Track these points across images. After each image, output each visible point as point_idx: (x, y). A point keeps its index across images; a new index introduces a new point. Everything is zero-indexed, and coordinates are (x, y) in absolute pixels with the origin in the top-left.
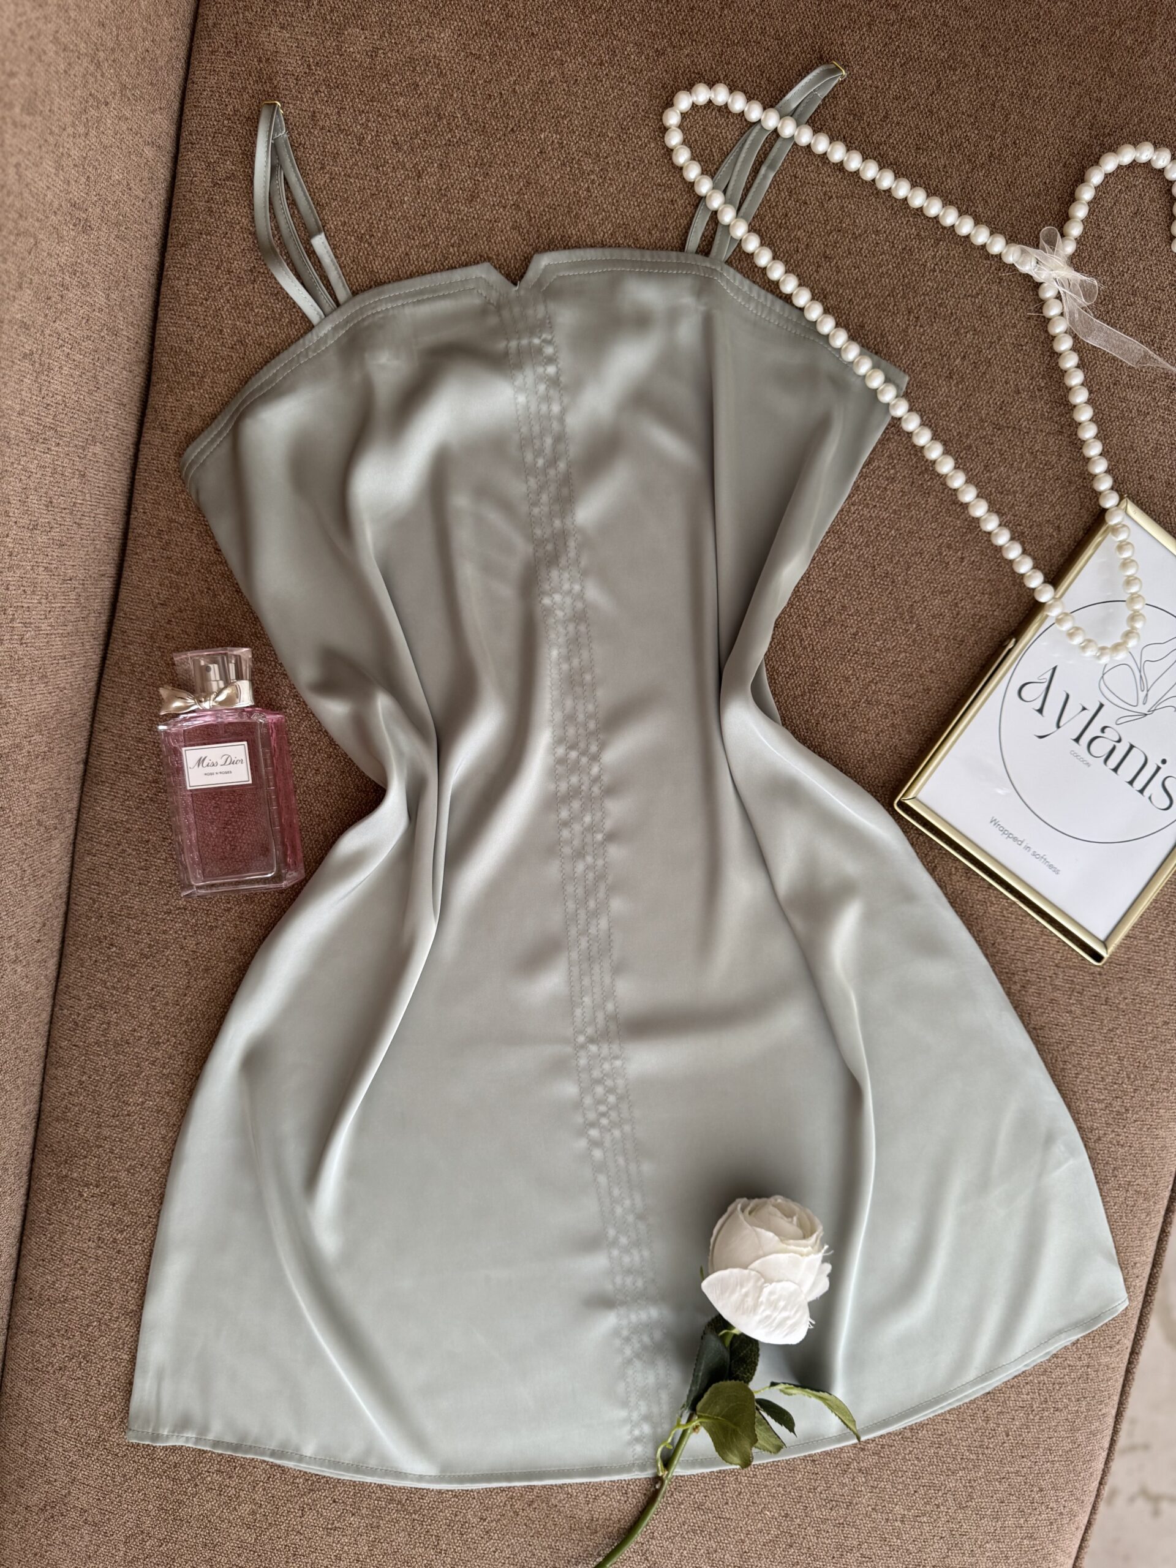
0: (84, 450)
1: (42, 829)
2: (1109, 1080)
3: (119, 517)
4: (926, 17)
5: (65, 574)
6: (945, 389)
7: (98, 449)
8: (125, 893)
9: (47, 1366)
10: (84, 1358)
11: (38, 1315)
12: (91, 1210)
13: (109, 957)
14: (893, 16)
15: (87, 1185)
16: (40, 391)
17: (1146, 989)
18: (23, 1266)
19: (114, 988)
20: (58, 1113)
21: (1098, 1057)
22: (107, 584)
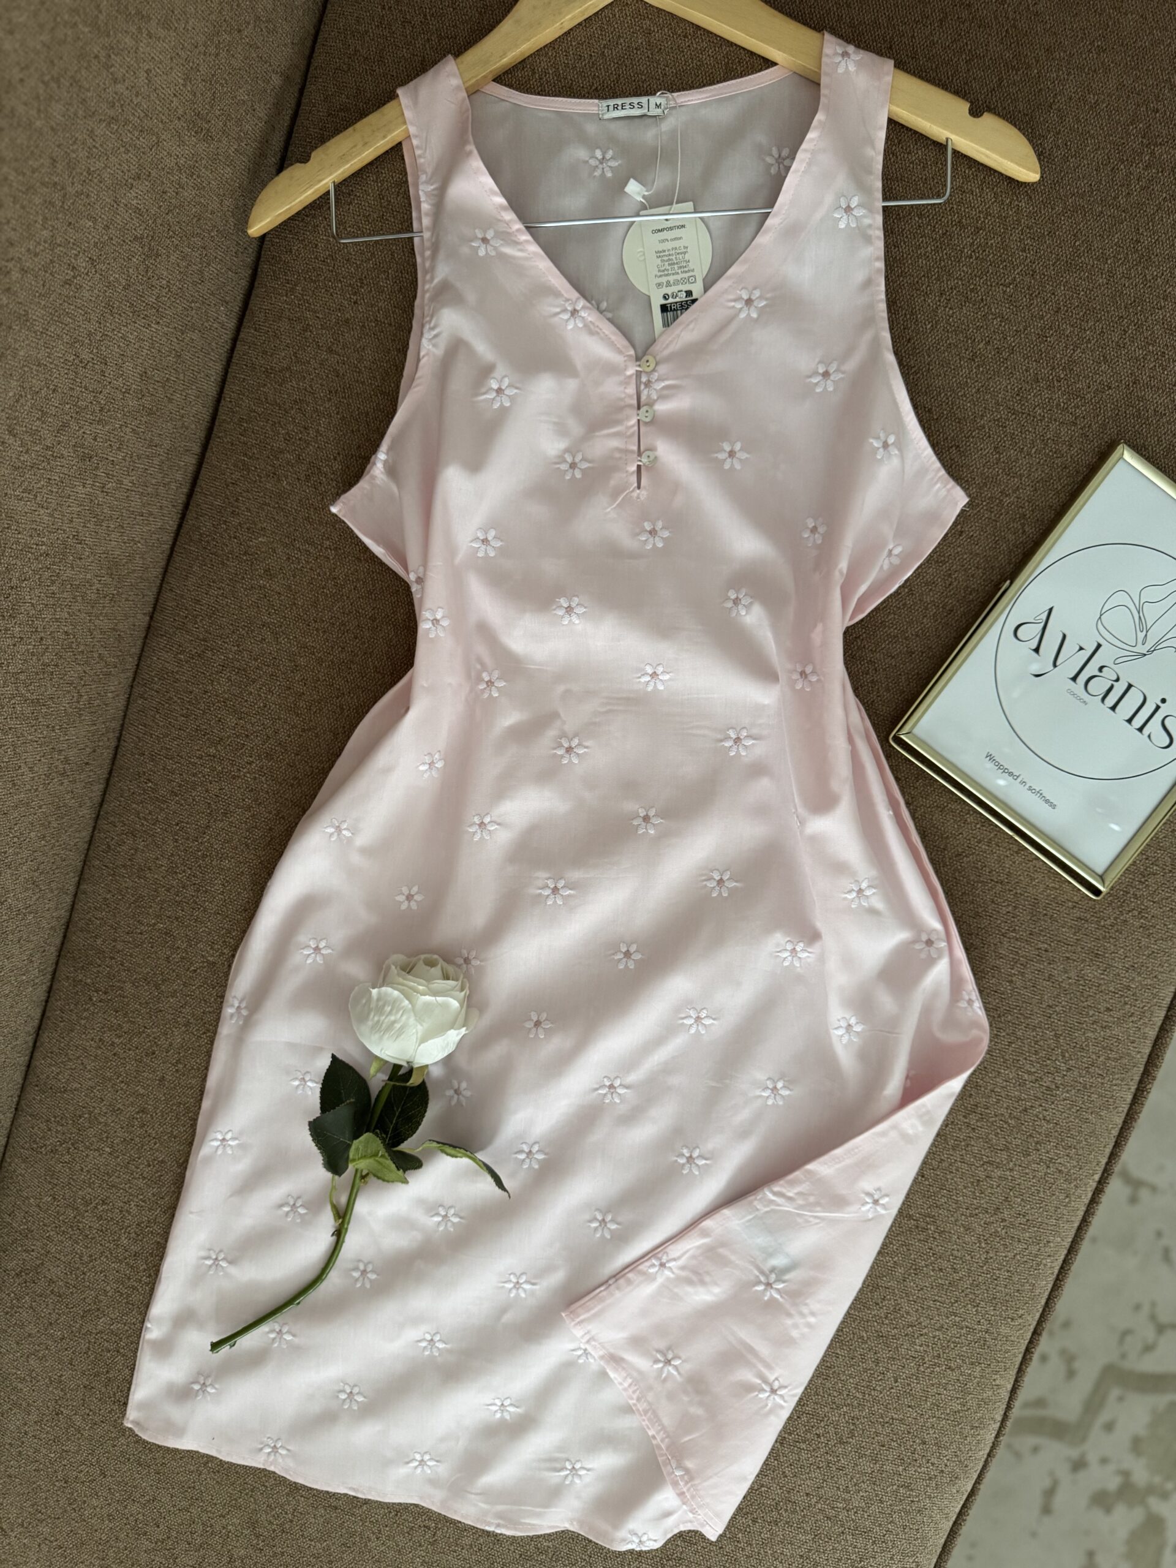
0: (182, 334)
1: (103, 664)
2: (1043, 1054)
3: (210, 402)
4: (996, 18)
5: (151, 440)
6: (965, 371)
7: (195, 336)
8: (167, 735)
9: (41, 1147)
10: (73, 1144)
11: (41, 1100)
12: (97, 1013)
13: (144, 790)
14: (965, 14)
15: (97, 991)
16: (147, 272)
17: (1091, 972)
18: (37, 1054)
19: (145, 819)
20: (81, 924)
21: (1034, 1030)
22: (191, 460)
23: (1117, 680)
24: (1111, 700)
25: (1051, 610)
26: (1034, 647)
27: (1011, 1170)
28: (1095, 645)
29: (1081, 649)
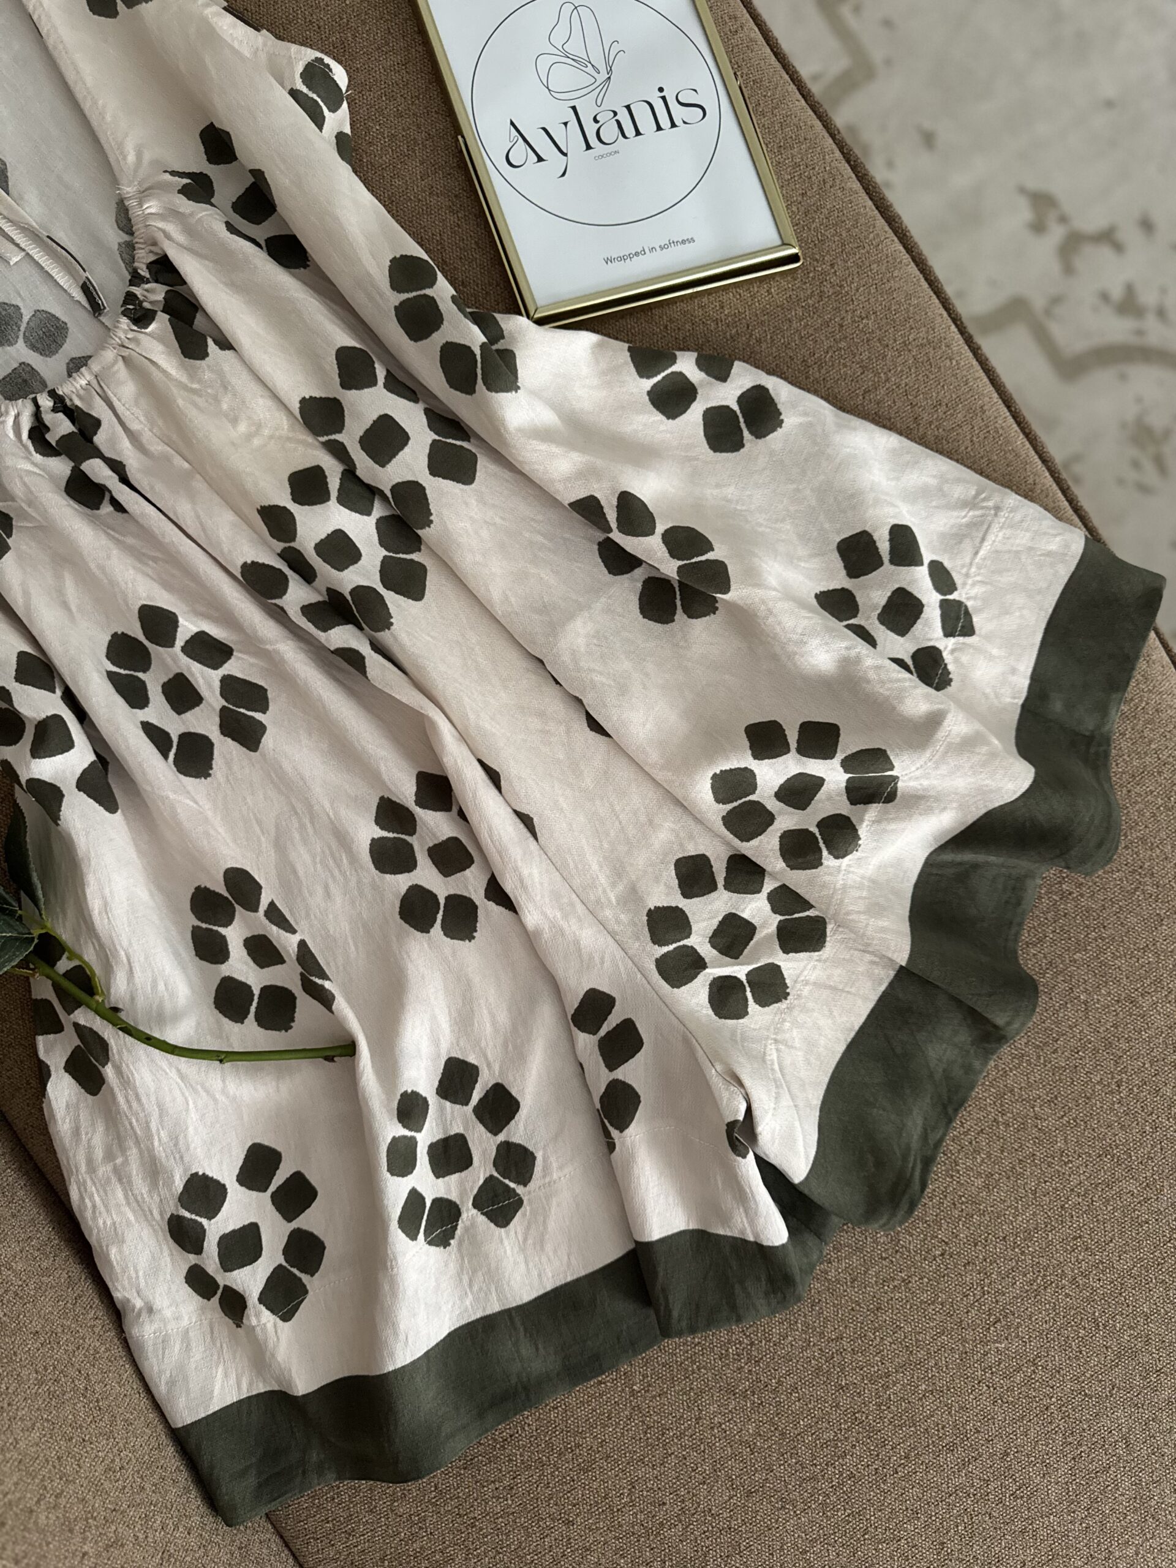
23: (615, 114)
24: (629, 130)
25: (512, 123)
26: (536, 159)
27: (887, 380)
28: (571, 111)
29: (566, 124)
